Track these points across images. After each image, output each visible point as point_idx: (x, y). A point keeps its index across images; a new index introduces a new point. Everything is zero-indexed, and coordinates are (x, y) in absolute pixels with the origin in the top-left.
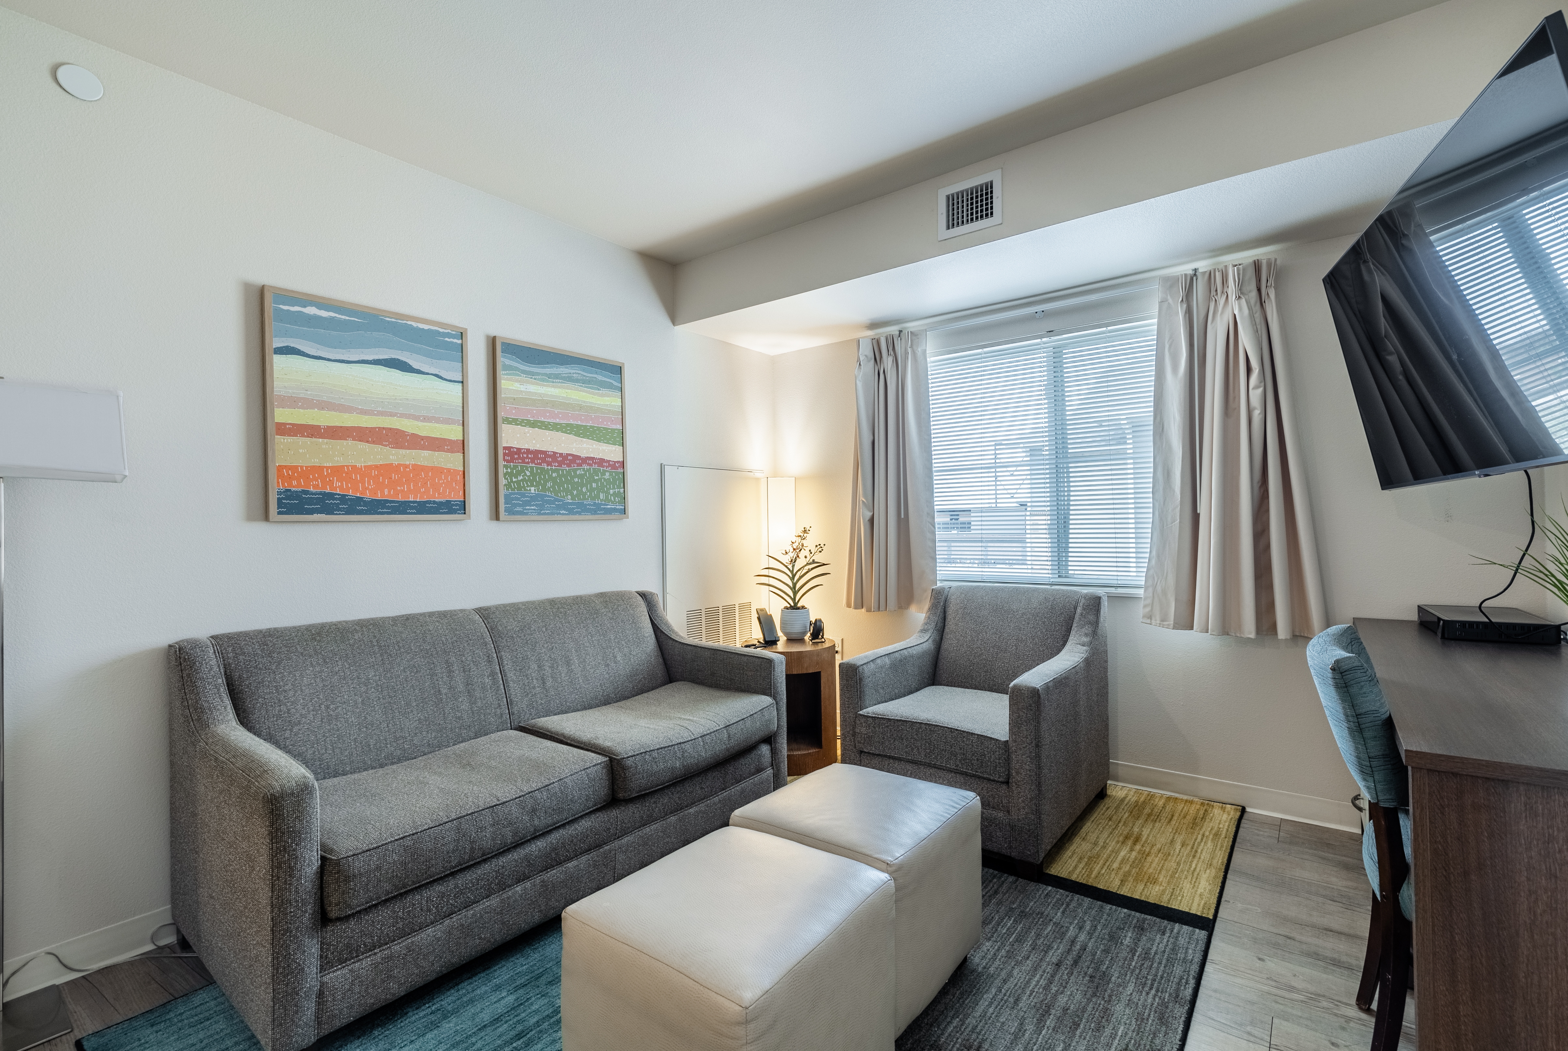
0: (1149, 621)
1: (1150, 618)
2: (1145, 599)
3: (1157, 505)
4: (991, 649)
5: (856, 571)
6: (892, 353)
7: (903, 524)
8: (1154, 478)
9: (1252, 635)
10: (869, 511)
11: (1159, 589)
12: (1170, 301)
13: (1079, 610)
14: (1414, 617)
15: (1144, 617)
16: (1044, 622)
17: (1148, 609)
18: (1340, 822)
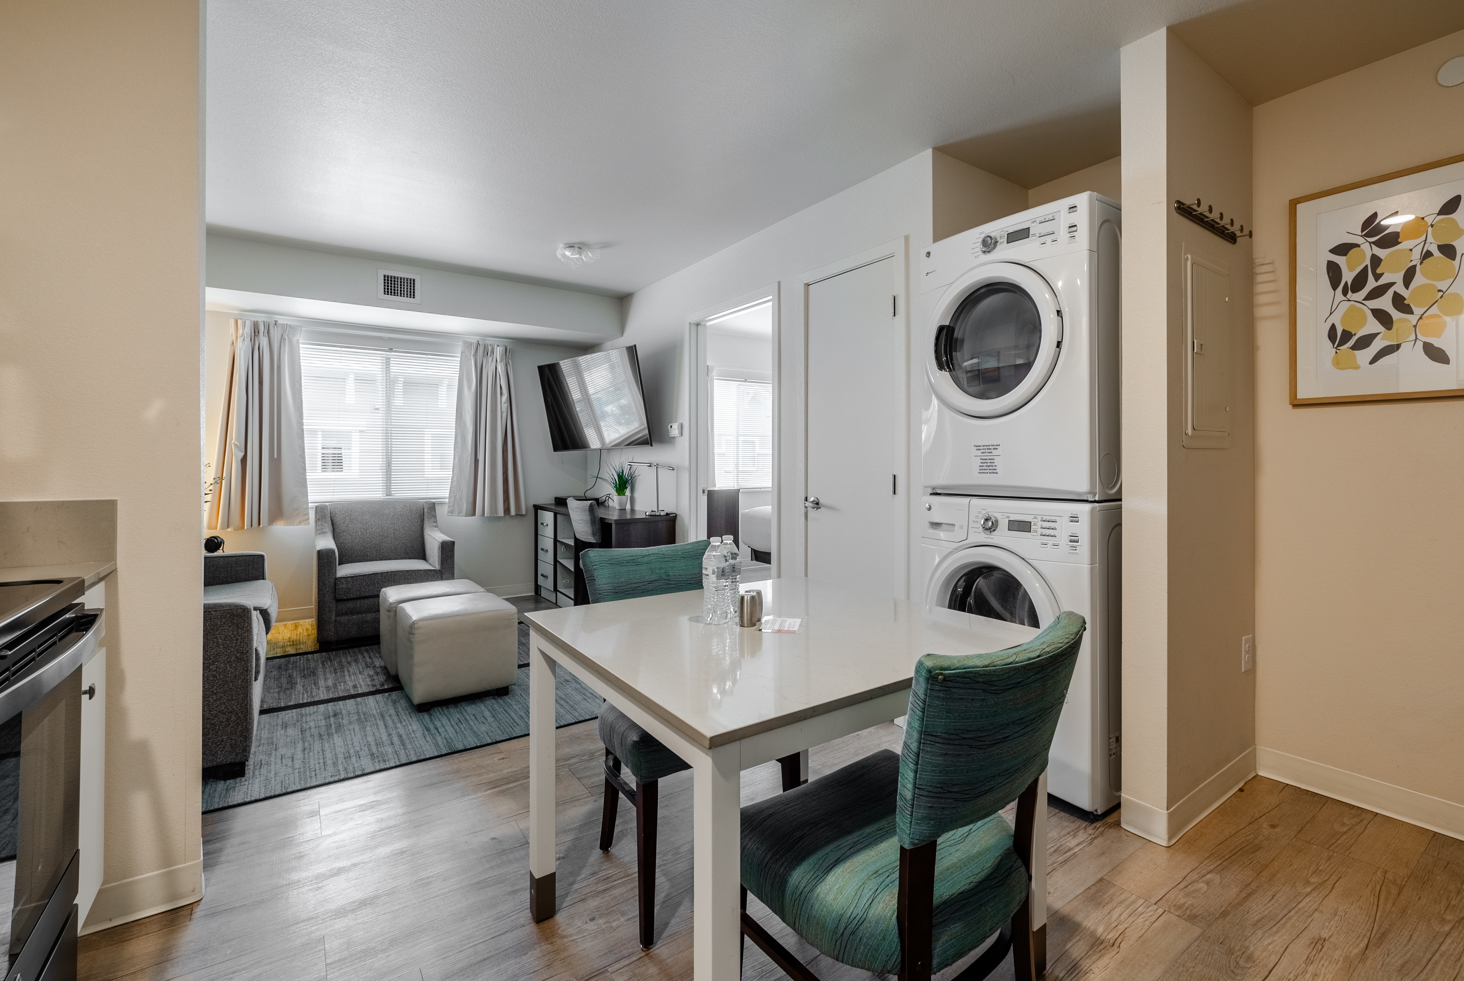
0: (451, 514)
1: (452, 512)
2: (449, 503)
3: (457, 454)
4: (378, 538)
5: (225, 499)
6: (267, 335)
7: (276, 464)
8: (455, 440)
9: (503, 515)
10: (241, 451)
11: (458, 497)
12: (467, 353)
13: (426, 510)
14: (553, 502)
15: (448, 513)
16: (408, 519)
17: (451, 508)
18: (527, 592)
